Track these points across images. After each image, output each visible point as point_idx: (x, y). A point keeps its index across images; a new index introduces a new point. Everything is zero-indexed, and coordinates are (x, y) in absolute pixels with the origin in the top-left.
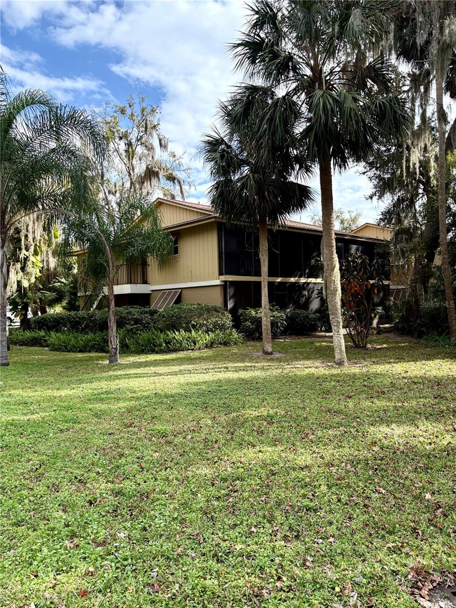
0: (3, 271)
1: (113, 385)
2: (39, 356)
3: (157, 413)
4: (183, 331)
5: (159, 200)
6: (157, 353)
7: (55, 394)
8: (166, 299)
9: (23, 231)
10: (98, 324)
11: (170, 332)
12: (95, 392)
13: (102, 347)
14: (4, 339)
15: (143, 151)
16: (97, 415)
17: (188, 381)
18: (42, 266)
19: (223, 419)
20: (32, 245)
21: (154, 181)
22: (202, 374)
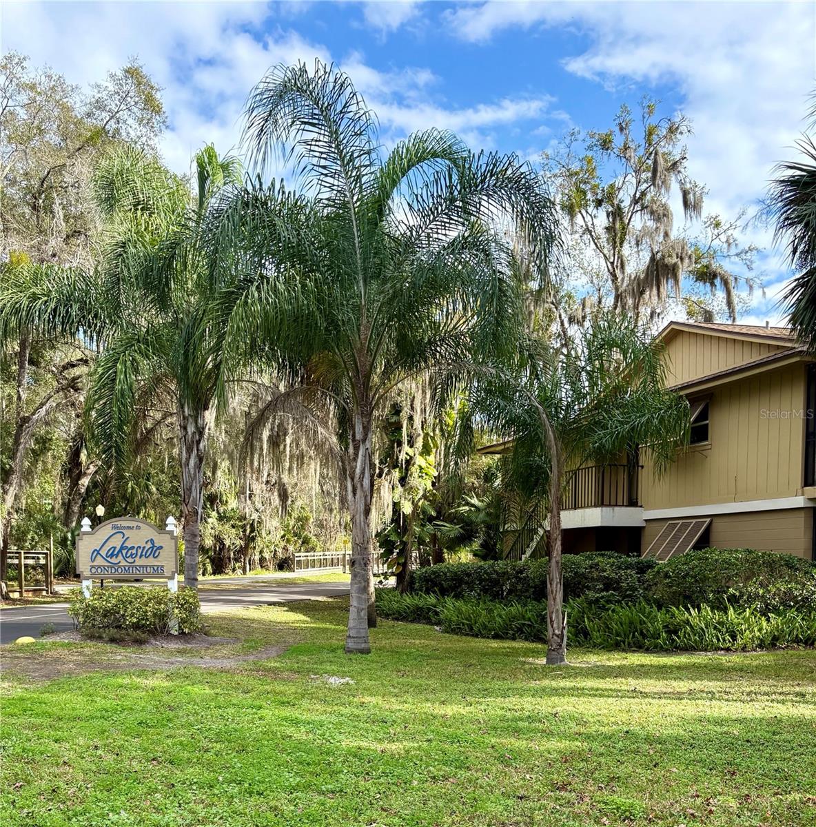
0: (364, 483)
1: (545, 705)
2: (423, 641)
3: (622, 771)
4: (708, 609)
5: (673, 326)
6: (648, 651)
7: (436, 711)
8: (676, 537)
9: (406, 409)
10: (532, 587)
11: (678, 608)
12: (509, 715)
13: (535, 632)
14: (364, 607)
15: (645, 222)
16: (502, 760)
17: (702, 714)
18: (436, 474)
19: (767, 801)
20: (419, 435)
21: (667, 287)
22: (739, 704)
